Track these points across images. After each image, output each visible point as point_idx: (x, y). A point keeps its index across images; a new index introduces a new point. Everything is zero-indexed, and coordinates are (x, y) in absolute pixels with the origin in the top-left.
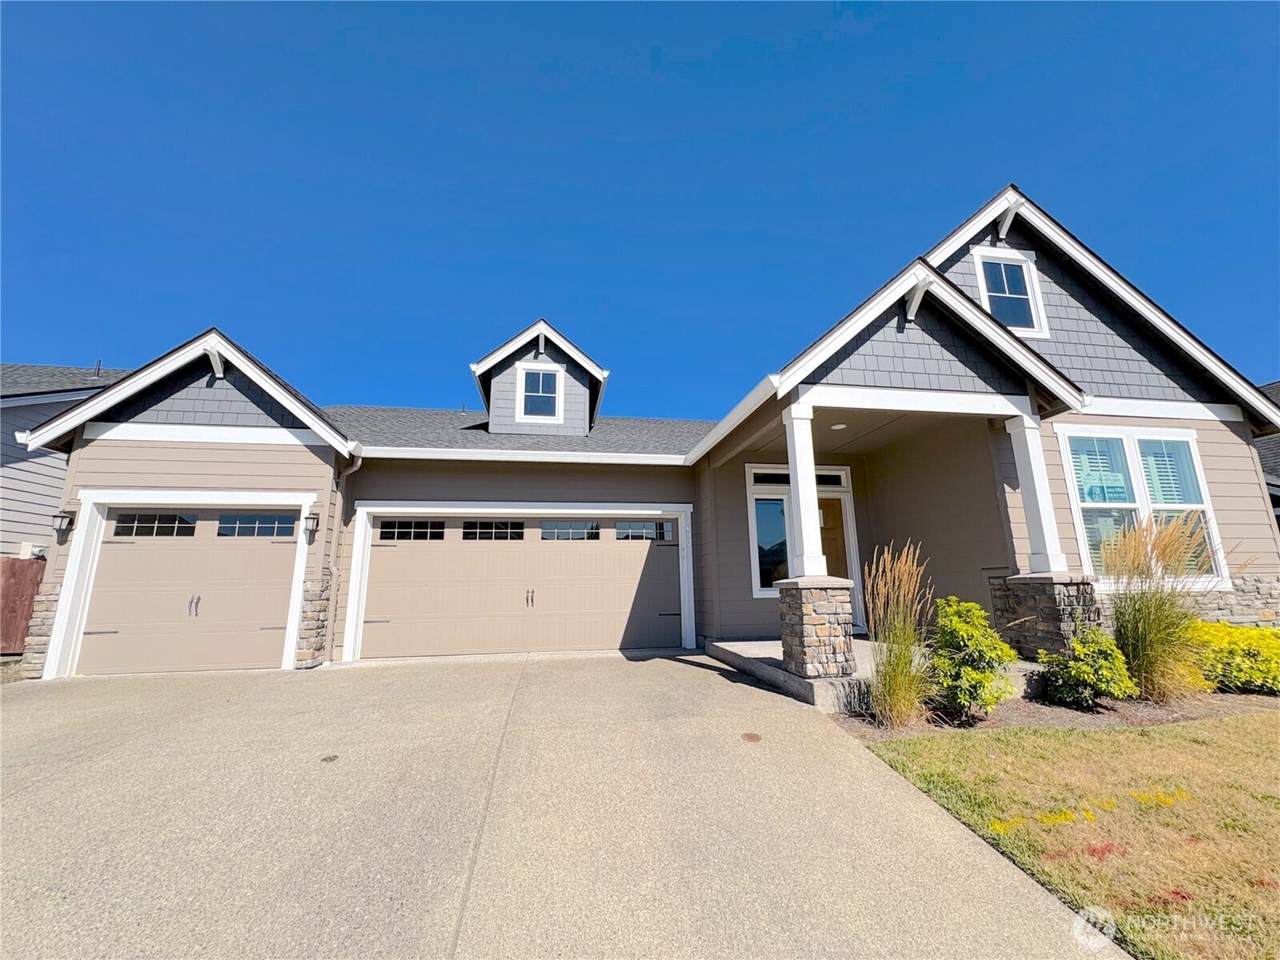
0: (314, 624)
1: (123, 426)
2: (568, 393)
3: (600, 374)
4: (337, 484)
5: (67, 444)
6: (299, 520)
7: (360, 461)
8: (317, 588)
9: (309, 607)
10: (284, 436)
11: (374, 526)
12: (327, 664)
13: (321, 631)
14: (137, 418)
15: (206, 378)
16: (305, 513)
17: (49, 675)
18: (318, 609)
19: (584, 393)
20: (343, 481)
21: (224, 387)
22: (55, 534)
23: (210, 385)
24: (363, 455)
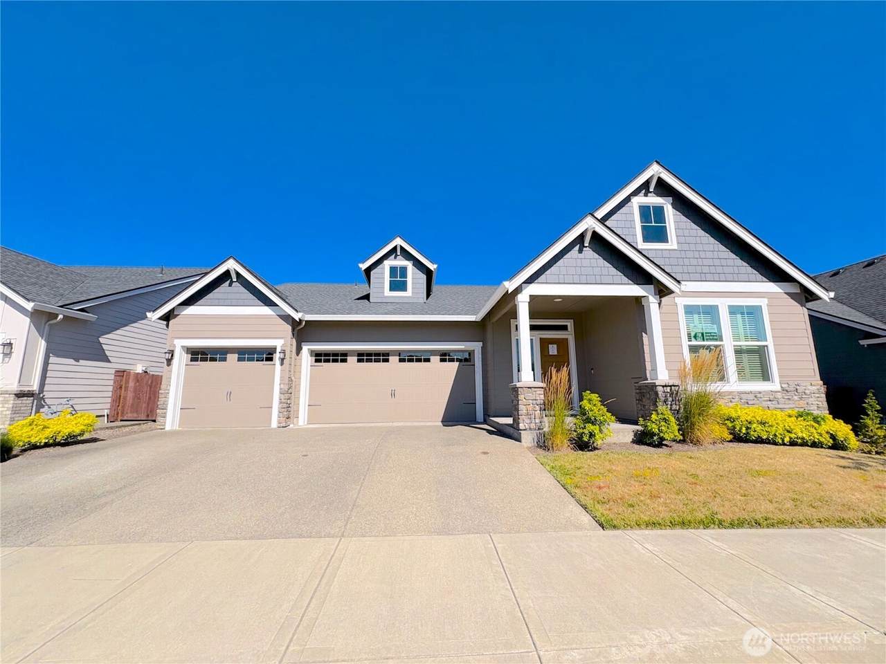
0: (285, 405)
1: (192, 307)
2: (414, 278)
3: (432, 267)
4: (293, 334)
5: (167, 318)
6: (276, 353)
7: (304, 323)
8: (286, 388)
9: (283, 397)
10: (266, 310)
11: (311, 356)
12: (291, 426)
13: (288, 410)
14: (198, 303)
15: (228, 282)
16: (278, 350)
17: (168, 428)
18: (287, 398)
19: (423, 277)
20: (296, 332)
21: (237, 286)
22: (165, 362)
23: (230, 285)
24: (306, 319)
